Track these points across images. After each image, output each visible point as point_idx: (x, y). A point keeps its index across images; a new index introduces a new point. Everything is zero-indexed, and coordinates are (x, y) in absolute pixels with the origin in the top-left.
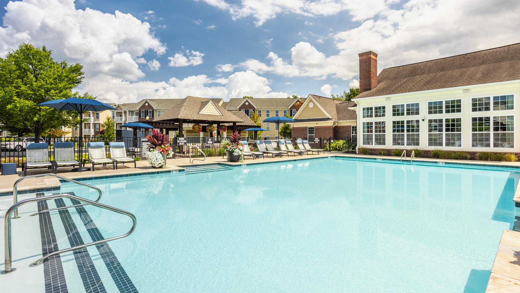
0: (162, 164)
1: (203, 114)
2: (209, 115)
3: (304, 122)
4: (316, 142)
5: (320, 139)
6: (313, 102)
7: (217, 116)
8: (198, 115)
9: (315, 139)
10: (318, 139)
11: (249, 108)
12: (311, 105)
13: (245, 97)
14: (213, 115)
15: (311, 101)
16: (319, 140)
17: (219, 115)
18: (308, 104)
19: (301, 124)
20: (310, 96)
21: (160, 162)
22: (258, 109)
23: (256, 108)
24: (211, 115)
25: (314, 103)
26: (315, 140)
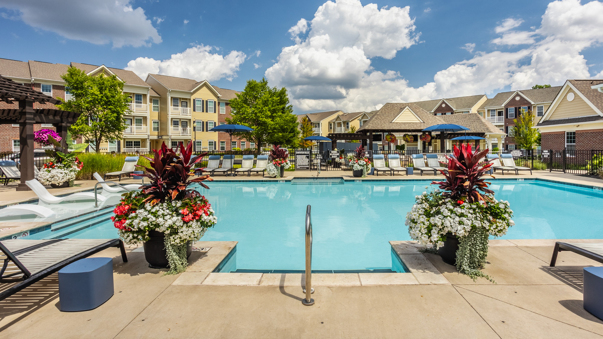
0: (276, 174)
1: (397, 123)
2: (404, 124)
3: (558, 124)
4: (545, 156)
5: (551, 152)
6: (573, 92)
7: (416, 123)
8: (390, 124)
9: (544, 151)
10: (547, 151)
11: (520, 105)
12: (571, 97)
13: (536, 86)
14: (410, 123)
15: (571, 90)
16: (549, 154)
17: (419, 122)
18: (566, 96)
19: (551, 127)
20: (568, 83)
21: (273, 172)
22: (537, 104)
23: (532, 103)
24: (407, 123)
25: (575, 94)
26: (543, 154)
